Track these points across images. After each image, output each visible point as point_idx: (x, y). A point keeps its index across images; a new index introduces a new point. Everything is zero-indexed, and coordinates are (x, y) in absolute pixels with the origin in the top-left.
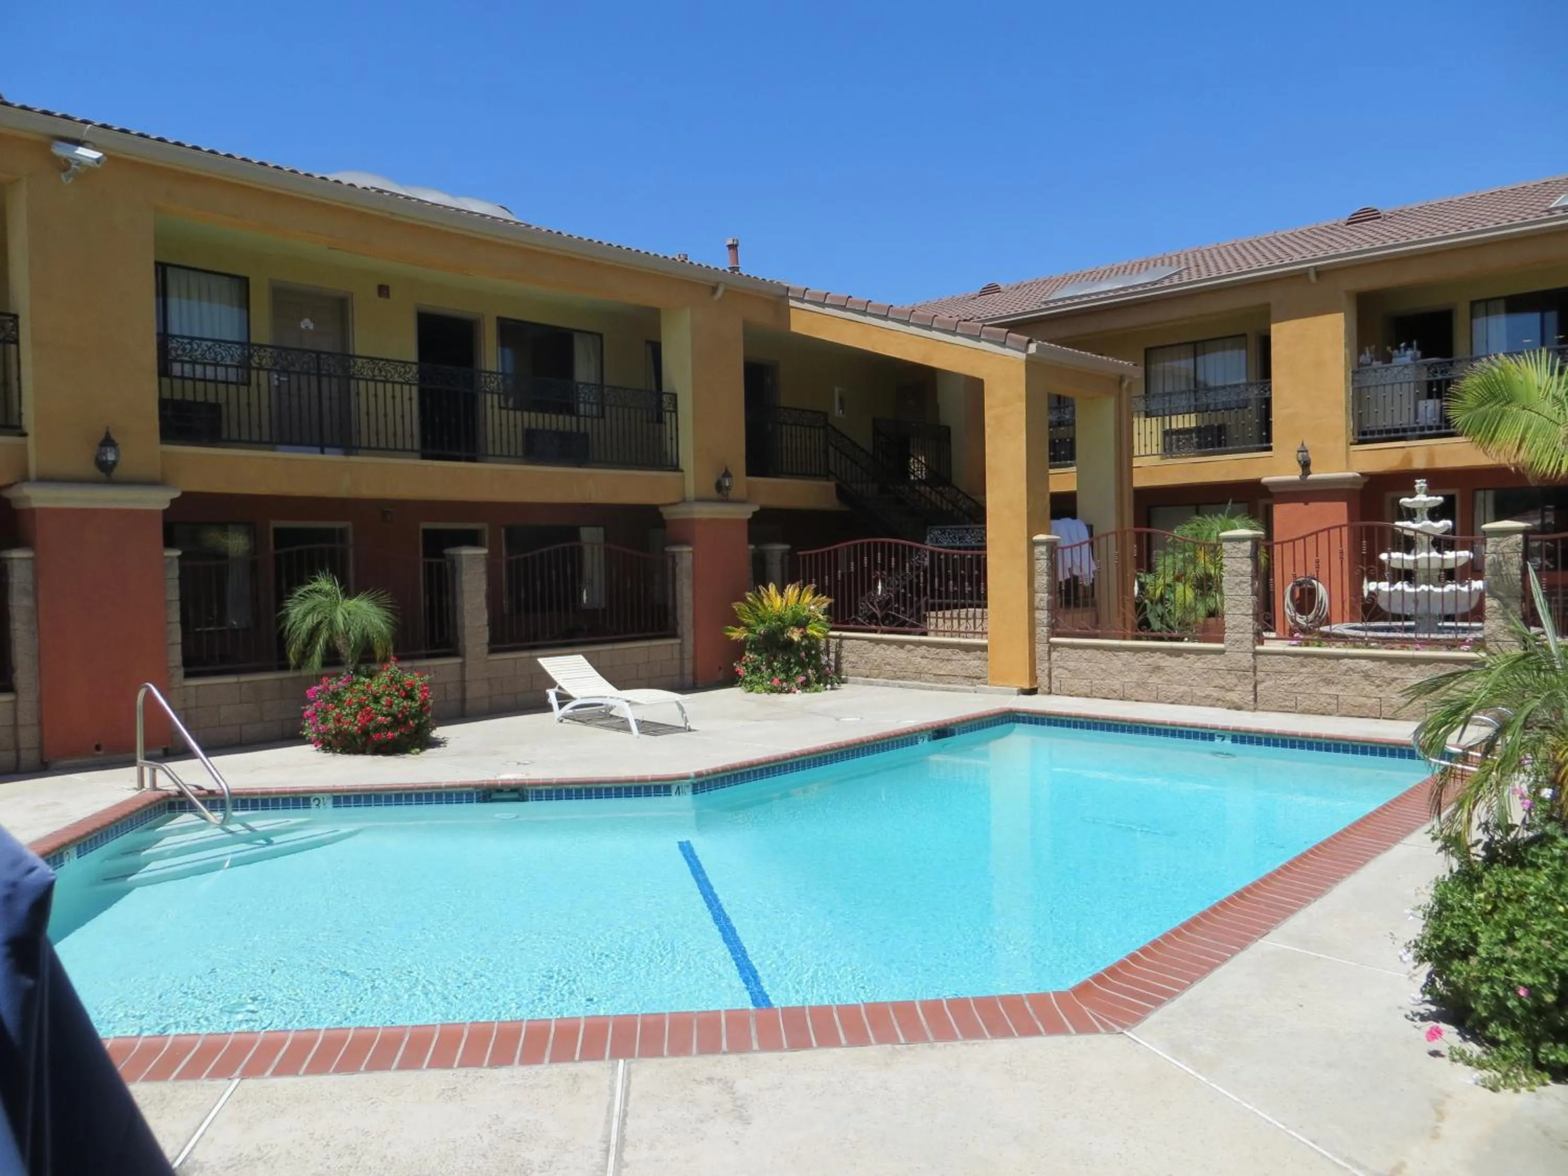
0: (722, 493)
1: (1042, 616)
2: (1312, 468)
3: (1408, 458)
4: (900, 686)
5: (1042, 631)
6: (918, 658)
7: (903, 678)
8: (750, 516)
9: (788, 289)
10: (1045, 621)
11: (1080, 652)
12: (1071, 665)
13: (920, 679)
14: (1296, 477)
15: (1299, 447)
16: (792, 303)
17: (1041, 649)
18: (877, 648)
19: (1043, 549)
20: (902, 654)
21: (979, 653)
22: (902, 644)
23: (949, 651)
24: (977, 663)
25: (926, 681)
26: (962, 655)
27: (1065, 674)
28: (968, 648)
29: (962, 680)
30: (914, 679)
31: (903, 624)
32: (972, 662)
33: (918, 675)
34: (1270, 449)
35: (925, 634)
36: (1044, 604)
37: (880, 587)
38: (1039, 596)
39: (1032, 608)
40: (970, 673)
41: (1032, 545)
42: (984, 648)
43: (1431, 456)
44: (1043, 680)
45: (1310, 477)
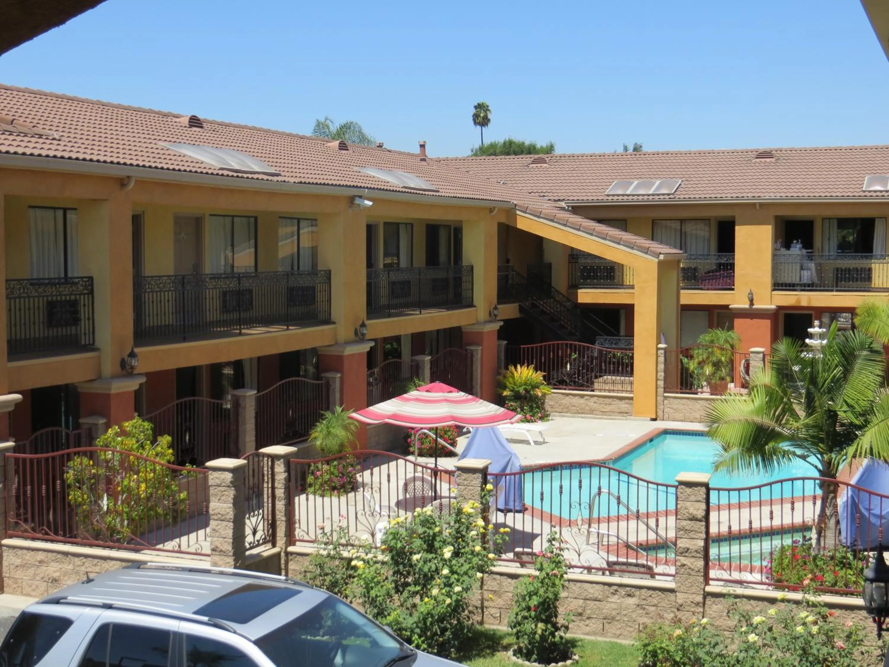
0: (492, 317)
1: (661, 383)
2: (754, 302)
3: (799, 301)
4: (583, 417)
5: (660, 390)
6: (592, 403)
7: (583, 413)
8: (498, 328)
9: (516, 205)
10: (662, 386)
11: (679, 400)
12: (675, 406)
13: (592, 414)
14: (747, 306)
15: (749, 291)
16: (518, 212)
17: (660, 399)
18: (567, 398)
19: (662, 351)
20: (582, 401)
21: (627, 401)
22: (582, 396)
23: (610, 400)
24: (626, 405)
25: (596, 415)
26: (617, 401)
27: (672, 411)
28: (621, 399)
29: (617, 414)
30: (588, 414)
31: (582, 385)
32: (623, 406)
33: (592, 412)
34: (733, 289)
35: (593, 391)
36: (662, 378)
37: (568, 366)
38: (659, 374)
39: (657, 380)
40: (622, 411)
41: (658, 349)
42: (632, 399)
43: (809, 300)
44: (660, 413)
45: (754, 307)
